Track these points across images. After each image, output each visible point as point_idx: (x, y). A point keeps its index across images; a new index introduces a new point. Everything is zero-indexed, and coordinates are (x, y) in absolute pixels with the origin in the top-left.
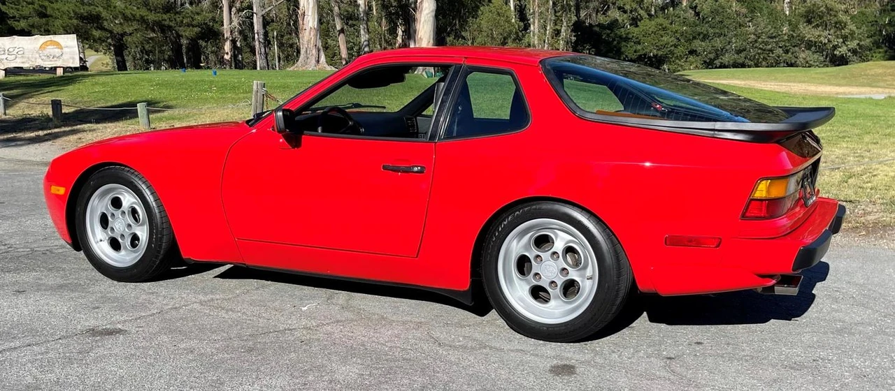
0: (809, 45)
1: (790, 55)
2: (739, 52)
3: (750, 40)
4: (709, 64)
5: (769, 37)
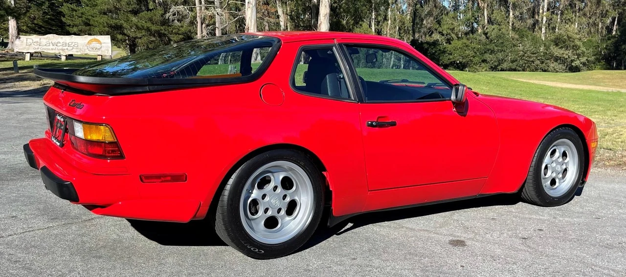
0: (557, 59)
1: (544, 64)
2: (513, 62)
3: (520, 55)
4: (494, 69)
5: (531, 53)
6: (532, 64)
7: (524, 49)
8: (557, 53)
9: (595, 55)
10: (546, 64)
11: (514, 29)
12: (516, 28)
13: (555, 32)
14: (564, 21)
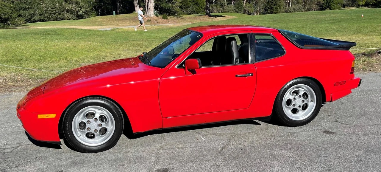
0: (68, 11)
1: (61, 15)
2: (40, 15)
3: (44, 10)
5: (51, 8)
6: (54, 15)
7: (46, 6)
8: (68, 7)
9: (89, 7)
10: (62, 14)
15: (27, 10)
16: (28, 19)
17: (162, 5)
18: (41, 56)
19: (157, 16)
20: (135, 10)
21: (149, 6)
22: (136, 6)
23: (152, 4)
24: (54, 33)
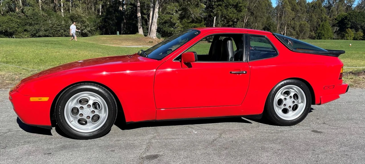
2: (46, 31)
3: (50, 26)
4: (34, 36)
5: (57, 25)
6: (59, 32)
7: (52, 23)
9: (94, 26)
10: (67, 32)
11: (43, 9)
12: (44, 9)
13: (69, 12)
14: (74, 6)
15: (33, 25)
16: (33, 34)
17: (164, 29)
18: (41, 60)
19: (159, 38)
20: (138, 32)
21: (152, 28)
22: (140, 28)
23: (155, 27)
24: (56, 43)
